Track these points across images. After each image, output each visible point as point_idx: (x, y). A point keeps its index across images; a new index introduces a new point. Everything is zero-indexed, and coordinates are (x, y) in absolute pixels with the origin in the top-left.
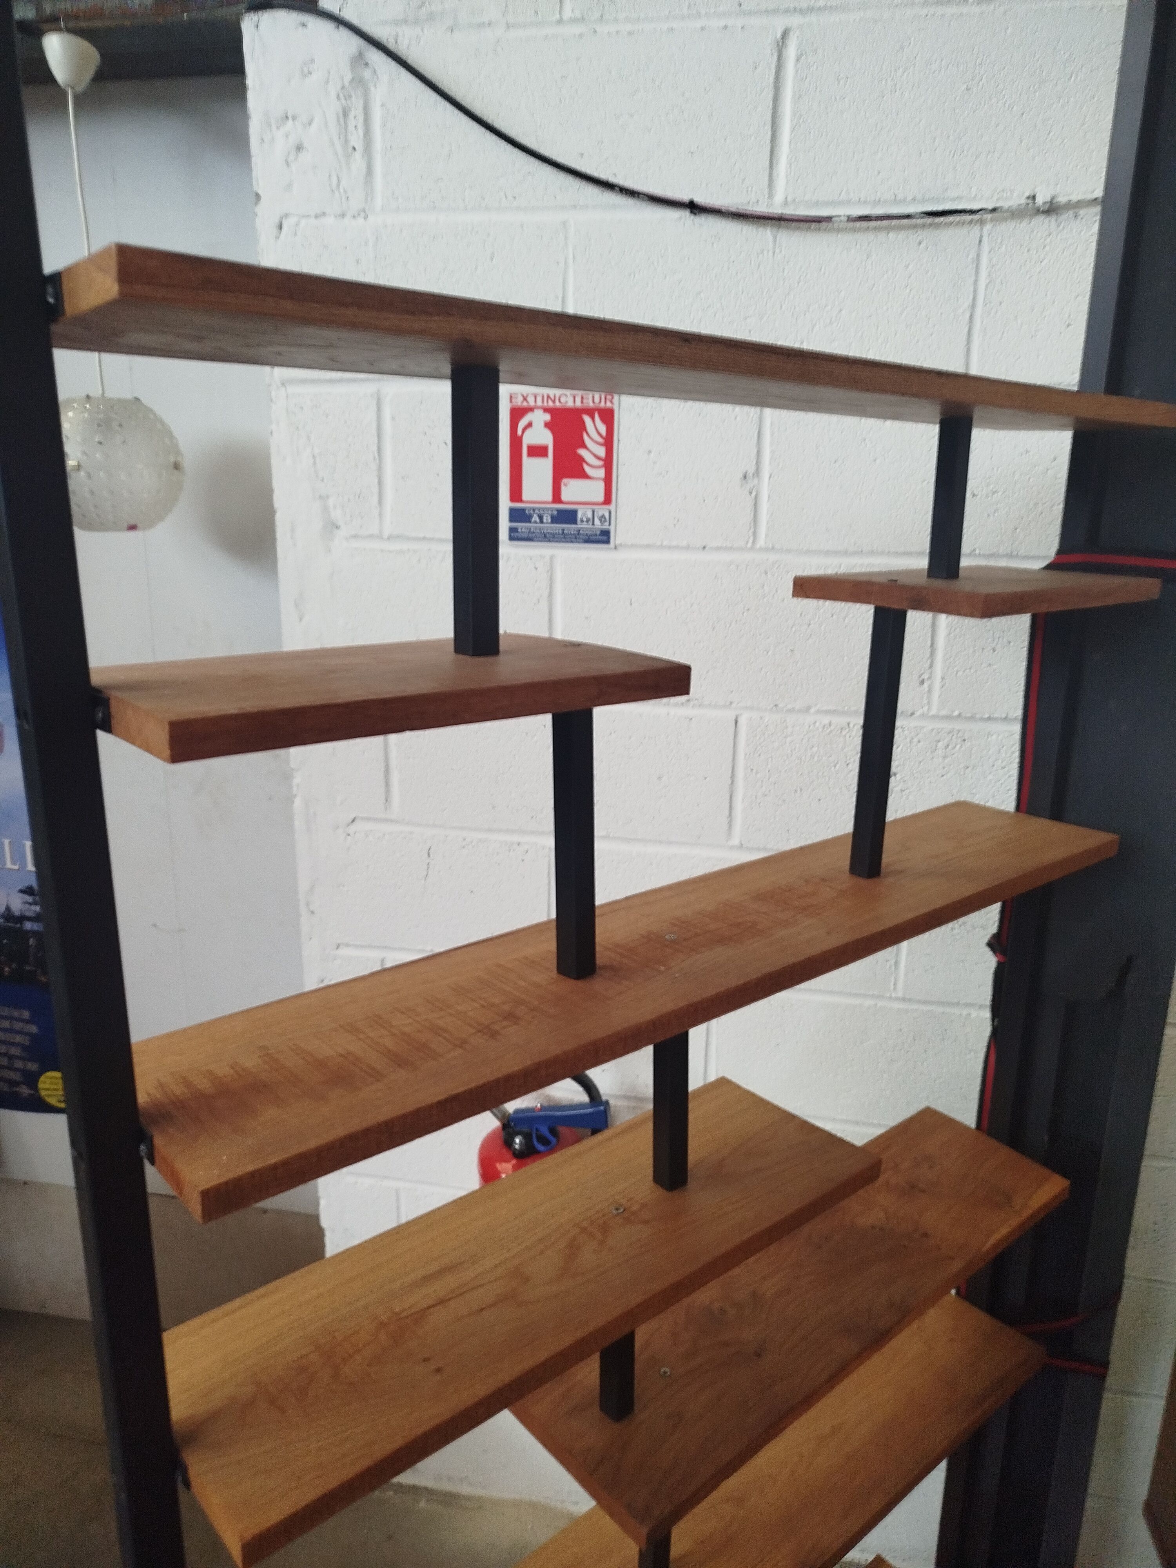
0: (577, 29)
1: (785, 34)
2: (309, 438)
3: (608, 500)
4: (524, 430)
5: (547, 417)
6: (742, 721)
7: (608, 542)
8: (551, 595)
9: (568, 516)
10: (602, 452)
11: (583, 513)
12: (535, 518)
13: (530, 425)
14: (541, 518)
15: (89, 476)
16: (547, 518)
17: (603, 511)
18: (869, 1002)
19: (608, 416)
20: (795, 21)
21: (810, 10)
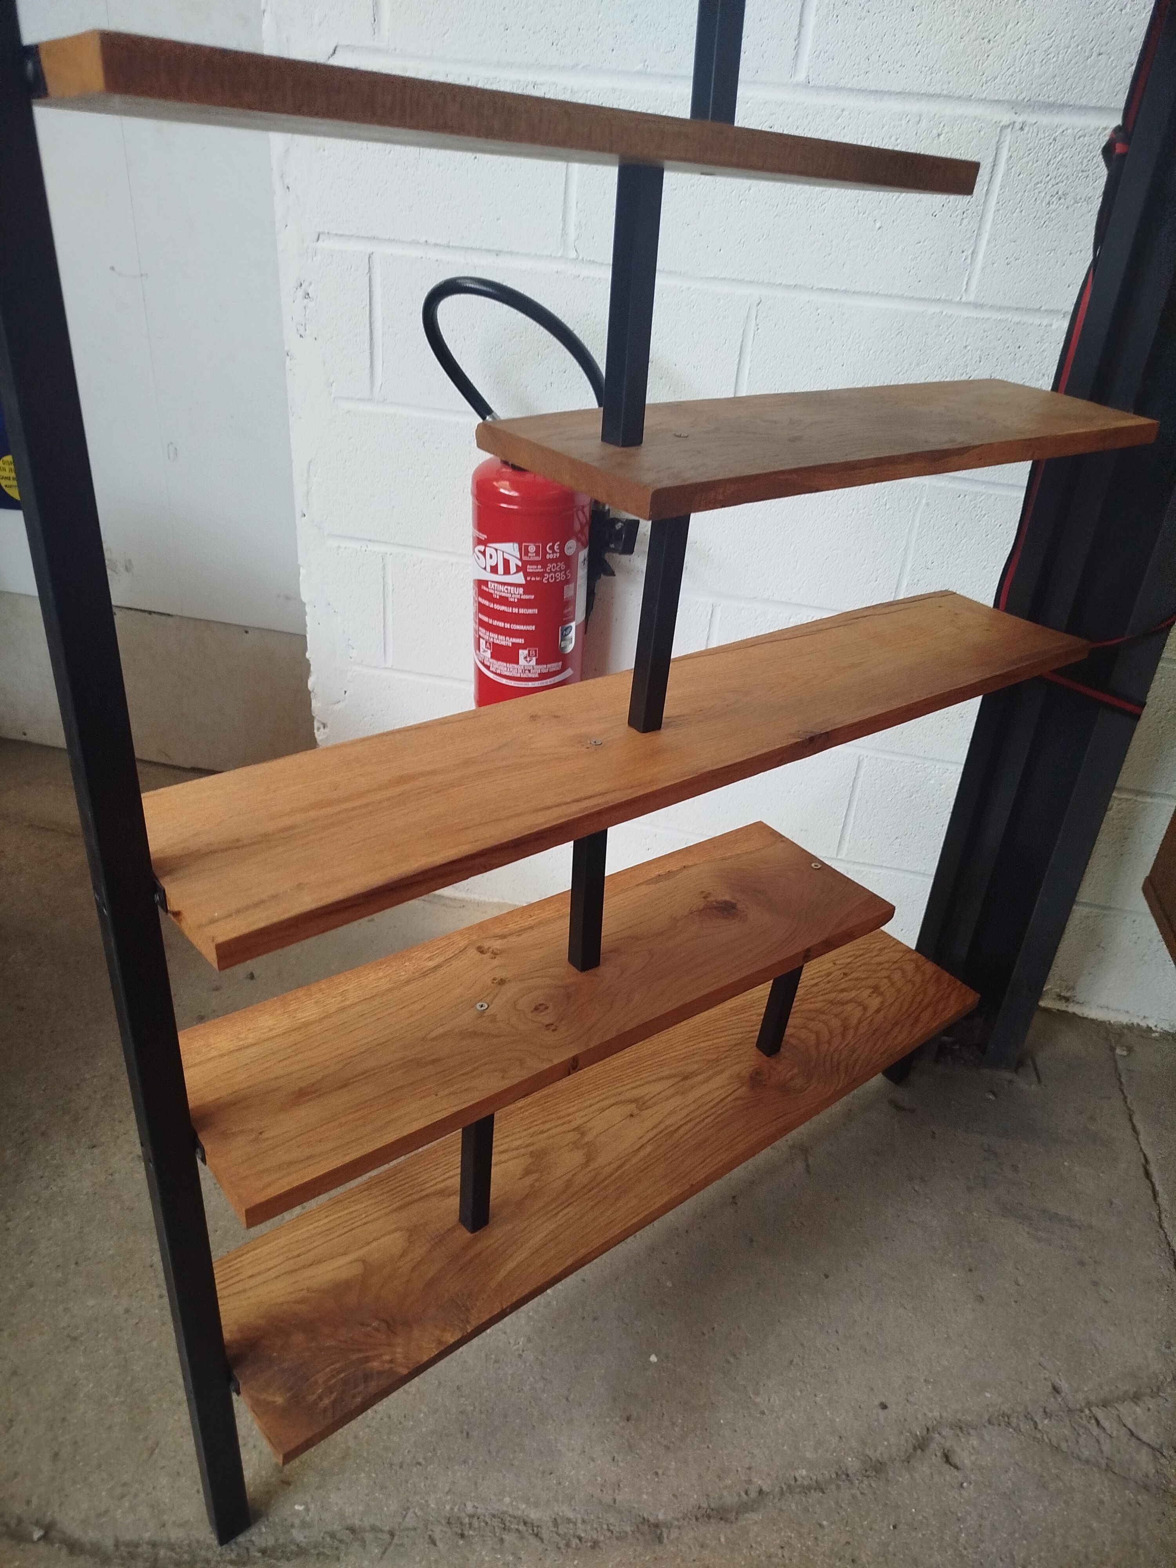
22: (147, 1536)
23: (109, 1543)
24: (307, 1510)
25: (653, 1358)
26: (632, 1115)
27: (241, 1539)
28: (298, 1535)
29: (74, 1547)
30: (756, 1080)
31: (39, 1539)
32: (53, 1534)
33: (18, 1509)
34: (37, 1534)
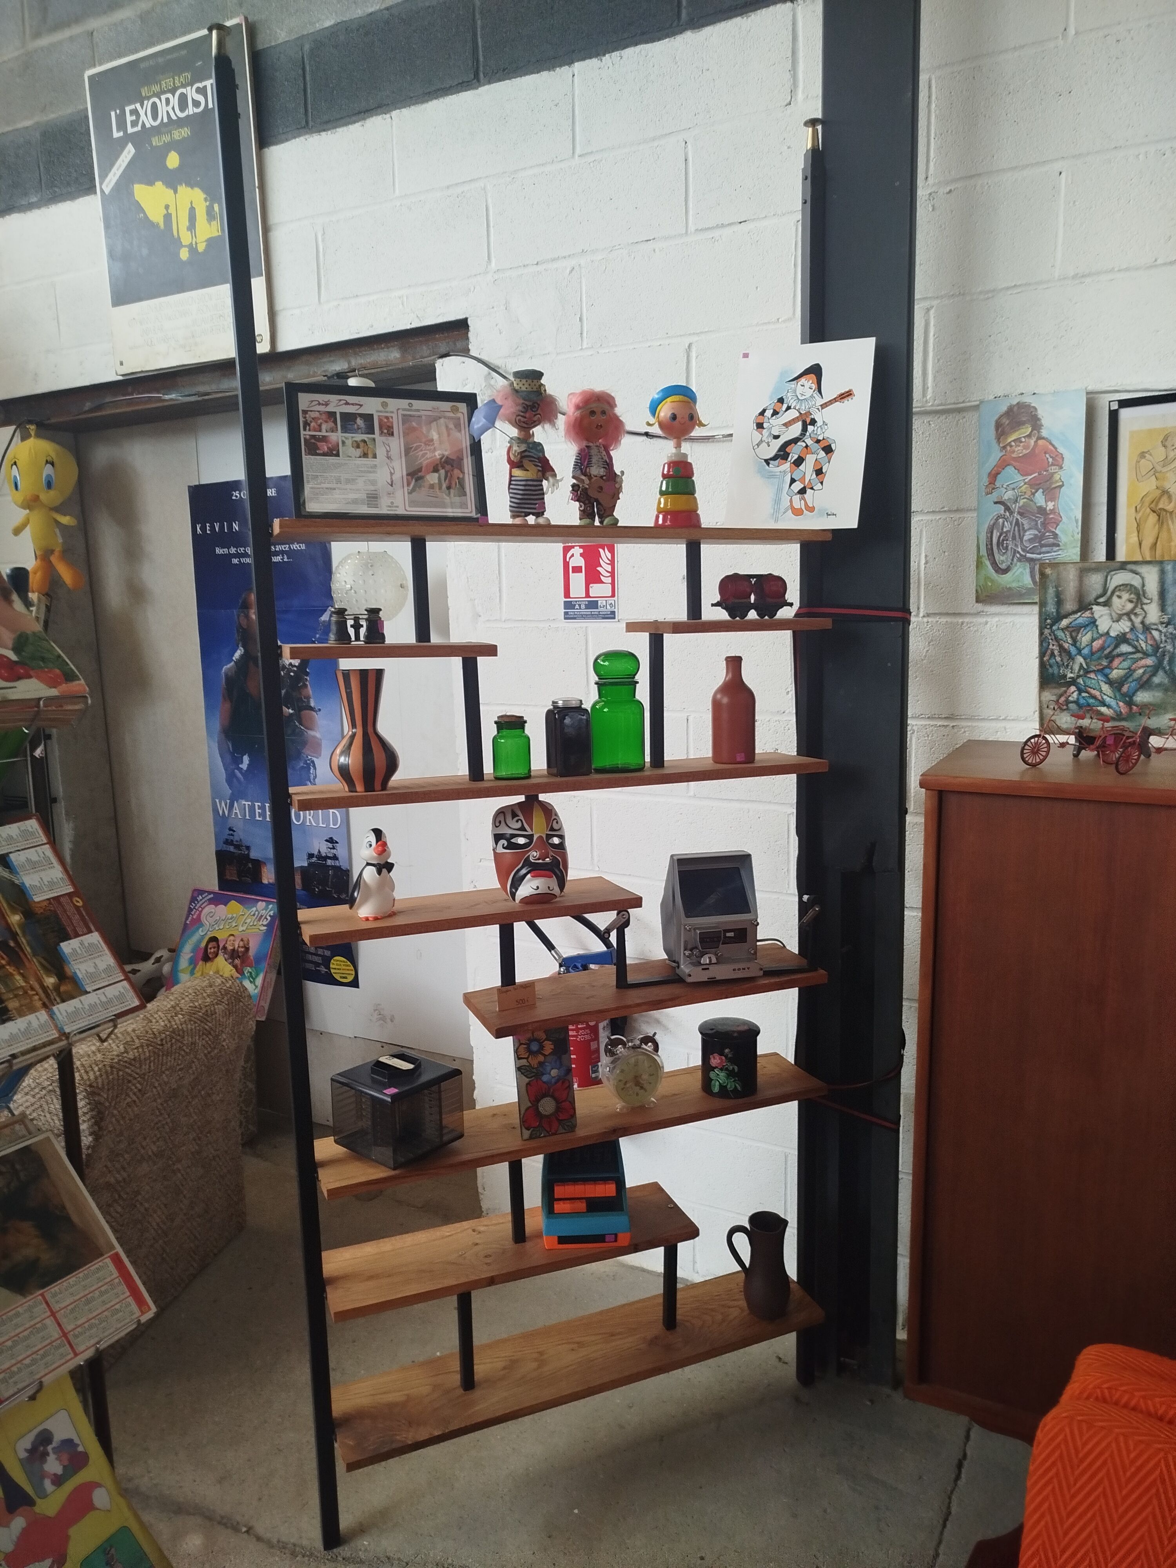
0: (590, 352)
1: (690, 346)
2: (465, 568)
3: (613, 595)
4: (570, 558)
5: (581, 551)
6: (690, 719)
7: (614, 618)
8: (586, 649)
9: (593, 605)
10: (609, 568)
11: (601, 602)
12: (577, 607)
13: (573, 555)
14: (580, 605)
15: (355, 592)
16: (583, 606)
17: (611, 600)
18: (775, 896)
19: (612, 550)
20: (693, 339)
21: (702, 333)
22: (292, 1541)
23: (275, 1541)
24: (369, 1545)
25: (576, 1511)
26: (573, 1350)
27: (335, 1550)
28: (362, 1555)
29: (259, 1539)
30: (654, 1342)
31: (245, 1532)
32: (251, 1531)
33: (238, 1518)
34: (244, 1529)
